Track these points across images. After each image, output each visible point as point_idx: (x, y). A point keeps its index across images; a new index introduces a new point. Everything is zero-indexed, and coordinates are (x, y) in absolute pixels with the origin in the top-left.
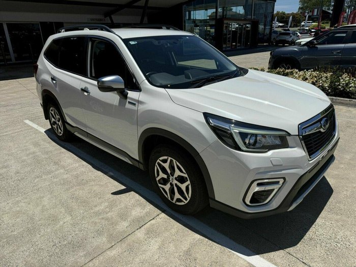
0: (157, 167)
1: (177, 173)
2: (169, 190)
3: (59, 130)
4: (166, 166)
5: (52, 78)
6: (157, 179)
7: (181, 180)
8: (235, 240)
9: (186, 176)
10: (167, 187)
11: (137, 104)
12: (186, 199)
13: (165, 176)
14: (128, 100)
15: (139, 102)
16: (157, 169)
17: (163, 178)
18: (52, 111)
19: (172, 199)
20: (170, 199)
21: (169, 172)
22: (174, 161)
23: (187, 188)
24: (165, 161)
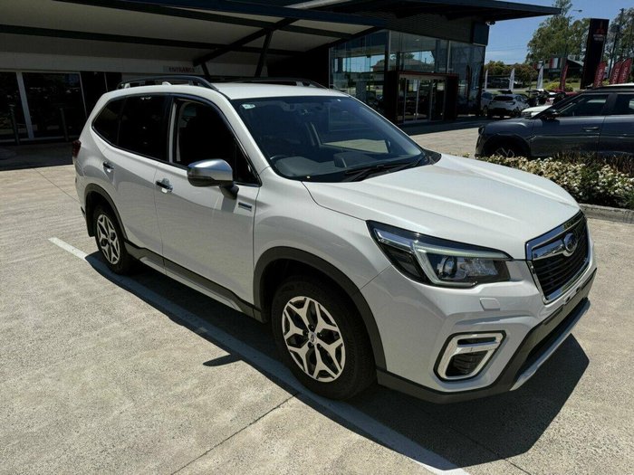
0: (286, 315)
1: (322, 325)
2: (307, 355)
3: (113, 255)
4: (302, 313)
5: (104, 164)
6: (286, 337)
7: (328, 337)
8: (421, 442)
9: (336, 329)
10: (303, 351)
11: (253, 207)
12: (336, 371)
13: (300, 332)
14: (238, 201)
15: (257, 203)
16: (286, 319)
17: (296, 336)
18: (102, 220)
19: (312, 372)
20: (307, 372)
21: (307, 323)
22: (316, 303)
23: (338, 352)
24: (300, 305)
